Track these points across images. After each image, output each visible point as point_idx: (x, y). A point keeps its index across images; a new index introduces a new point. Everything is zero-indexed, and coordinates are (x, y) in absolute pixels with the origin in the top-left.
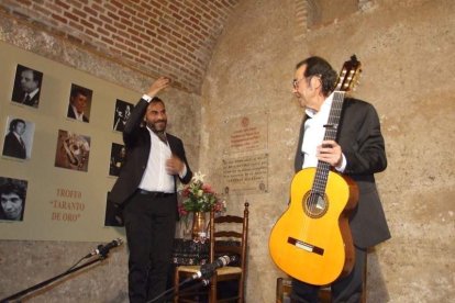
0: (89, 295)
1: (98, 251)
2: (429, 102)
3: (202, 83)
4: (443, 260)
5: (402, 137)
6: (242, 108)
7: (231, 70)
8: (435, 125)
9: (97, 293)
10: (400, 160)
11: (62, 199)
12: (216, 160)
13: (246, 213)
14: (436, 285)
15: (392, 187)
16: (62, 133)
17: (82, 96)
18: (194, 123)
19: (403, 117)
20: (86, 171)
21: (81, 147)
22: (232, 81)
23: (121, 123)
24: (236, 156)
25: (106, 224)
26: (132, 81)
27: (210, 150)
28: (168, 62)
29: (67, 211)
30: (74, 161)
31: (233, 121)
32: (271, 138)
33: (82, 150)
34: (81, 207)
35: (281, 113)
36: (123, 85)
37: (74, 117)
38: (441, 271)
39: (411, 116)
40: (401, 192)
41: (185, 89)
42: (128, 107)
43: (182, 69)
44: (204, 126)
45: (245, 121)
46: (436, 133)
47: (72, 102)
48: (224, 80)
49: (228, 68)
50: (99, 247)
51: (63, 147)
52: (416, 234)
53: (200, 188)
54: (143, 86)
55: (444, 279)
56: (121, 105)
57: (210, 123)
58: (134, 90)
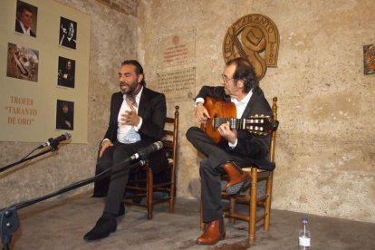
0: (47, 186)
1: (49, 144)
2: (331, 20)
3: (137, 6)
4: (332, 150)
5: (307, 50)
6: (173, 28)
8: (334, 40)
9: (53, 184)
10: (303, 70)
11: (16, 106)
12: (151, 73)
13: (177, 114)
14: (326, 169)
15: (296, 94)
16: (12, 47)
17: (27, 13)
18: (131, 42)
19: (308, 34)
20: (36, 81)
21: (30, 59)
22: (164, 4)
23: (65, 40)
24: (169, 70)
25: (57, 128)
26: (74, 1)
27: (146, 66)
29: (22, 116)
30: (24, 72)
31: (164, 39)
32: (198, 53)
33: (32, 63)
34: (34, 112)
35: (207, 32)
36: (66, 4)
37: (22, 32)
38: (330, 158)
39: (316, 33)
40: (303, 97)
41: (123, 11)
42: (72, 25)
44: (140, 45)
45: (176, 39)
46: (334, 47)
47: (19, 17)
48: (157, 3)
50: (50, 140)
51: (13, 59)
52: (313, 130)
54: (85, 6)
55: (332, 164)
56: (65, 23)
57: (145, 42)
58: (76, 9)
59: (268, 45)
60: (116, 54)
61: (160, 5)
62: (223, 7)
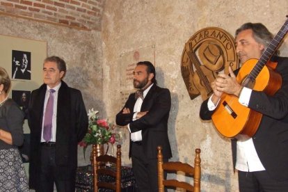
3: (101, 19)
6: (133, 42)
7: (124, 5)
12: (116, 91)
18: (95, 58)
22: (125, 16)
23: (19, 71)
26: (28, 30)
27: (111, 83)
28: (63, 5)
31: (127, 54)
35: (166, 46)
36: (19, 36)
41: (84, 28)
42: (25, 56)
43: (79, 10)
44: (105, 60)
45: (136, 55)
48: (119, 15)
49: (121, 4)
53: (95, 123)
54: (40, 33)
56: (17, 55)
57: (110, 57)
58: (30, 38)
59: (227, 64)
60: (78, 75)
61: (121, 18)
62: (180, 19)
